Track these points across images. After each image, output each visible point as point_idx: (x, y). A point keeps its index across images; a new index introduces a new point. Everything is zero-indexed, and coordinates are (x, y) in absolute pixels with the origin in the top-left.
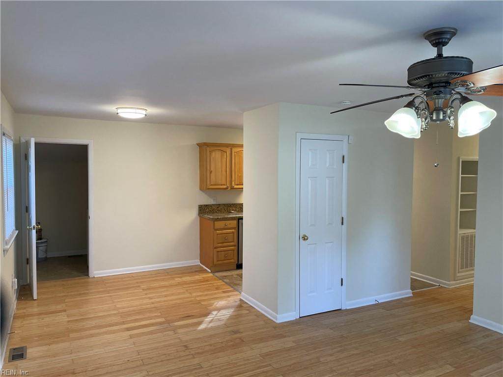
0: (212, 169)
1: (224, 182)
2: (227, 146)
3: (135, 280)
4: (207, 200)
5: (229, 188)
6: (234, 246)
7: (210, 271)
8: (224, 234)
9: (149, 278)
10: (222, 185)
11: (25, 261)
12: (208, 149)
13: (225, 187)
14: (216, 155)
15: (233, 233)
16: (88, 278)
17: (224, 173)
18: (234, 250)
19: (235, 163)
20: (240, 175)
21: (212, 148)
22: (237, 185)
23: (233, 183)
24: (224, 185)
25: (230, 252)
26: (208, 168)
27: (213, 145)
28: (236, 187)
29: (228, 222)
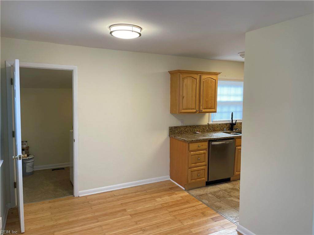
0: (184, 95)
1: (194, 107)
2: (197, 73)
3: (118, 200)
4: (176, 123)
5: (198, 112)
6: (205, 165)
7: (184, 189)
8: (198, 154)
9: (131, 197)
10: (192, 109)
11: (12, 185)
12: (181, 75)
13: (194, 111)
14: (188, 82)
15: (205, 153)
16: (73, 199)
17: (194, 98)
18: (205, 169)
19: (203, 90)
20: (207, 100)
21: (185, 75)
22: (205, 109)
23: (201, 107)
24: (194, 109)
25: (202, 171)
26: (181, 94)
27: (186, 73)
28: (204, 110)
29: (200, 144)
